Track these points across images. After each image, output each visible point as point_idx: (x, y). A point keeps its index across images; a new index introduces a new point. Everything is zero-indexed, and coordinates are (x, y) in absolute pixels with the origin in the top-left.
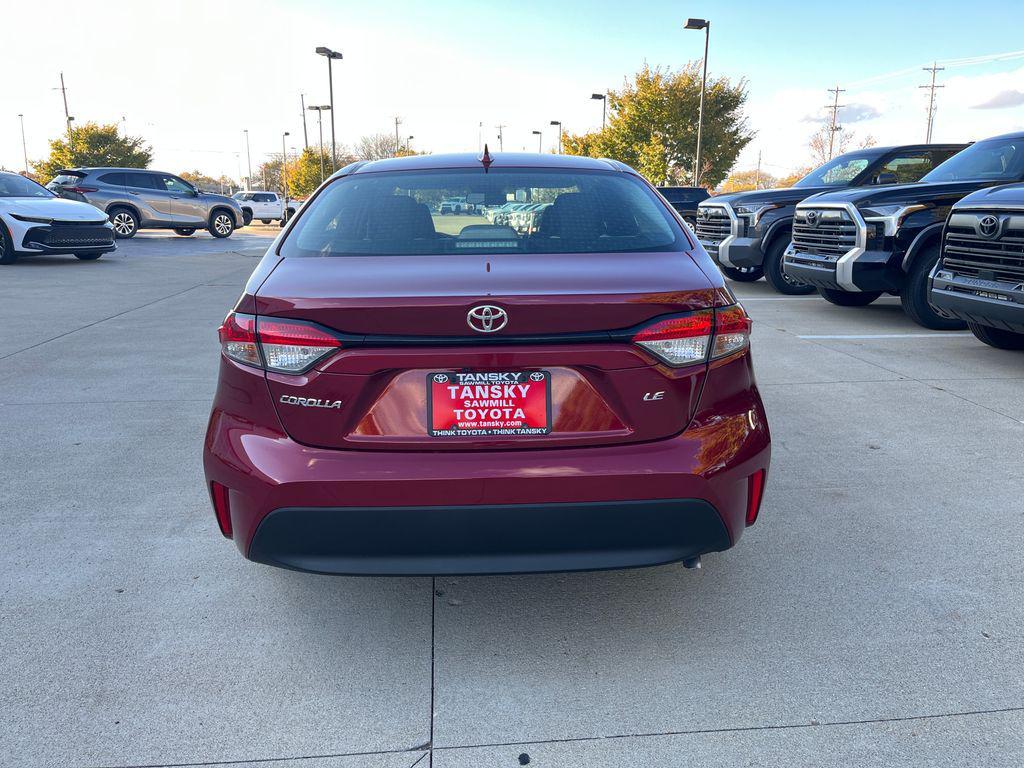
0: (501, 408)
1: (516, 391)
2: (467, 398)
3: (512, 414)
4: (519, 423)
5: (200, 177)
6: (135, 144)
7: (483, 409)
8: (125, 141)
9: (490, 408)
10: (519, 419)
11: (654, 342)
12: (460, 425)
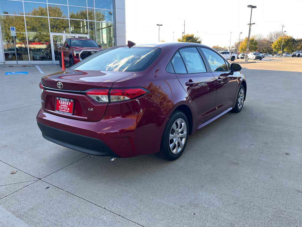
0: (66, 107)
1: (69, 104)
2: (61, 104)
3: (67, 109)
4: (68, 112)
5: (218, 47)
6: (198, 39)
7: (63, 107)
8: (195, 38)
9: (64, 107)
10: (68, 110)
11: (92, 95)
12: (60, 110)
